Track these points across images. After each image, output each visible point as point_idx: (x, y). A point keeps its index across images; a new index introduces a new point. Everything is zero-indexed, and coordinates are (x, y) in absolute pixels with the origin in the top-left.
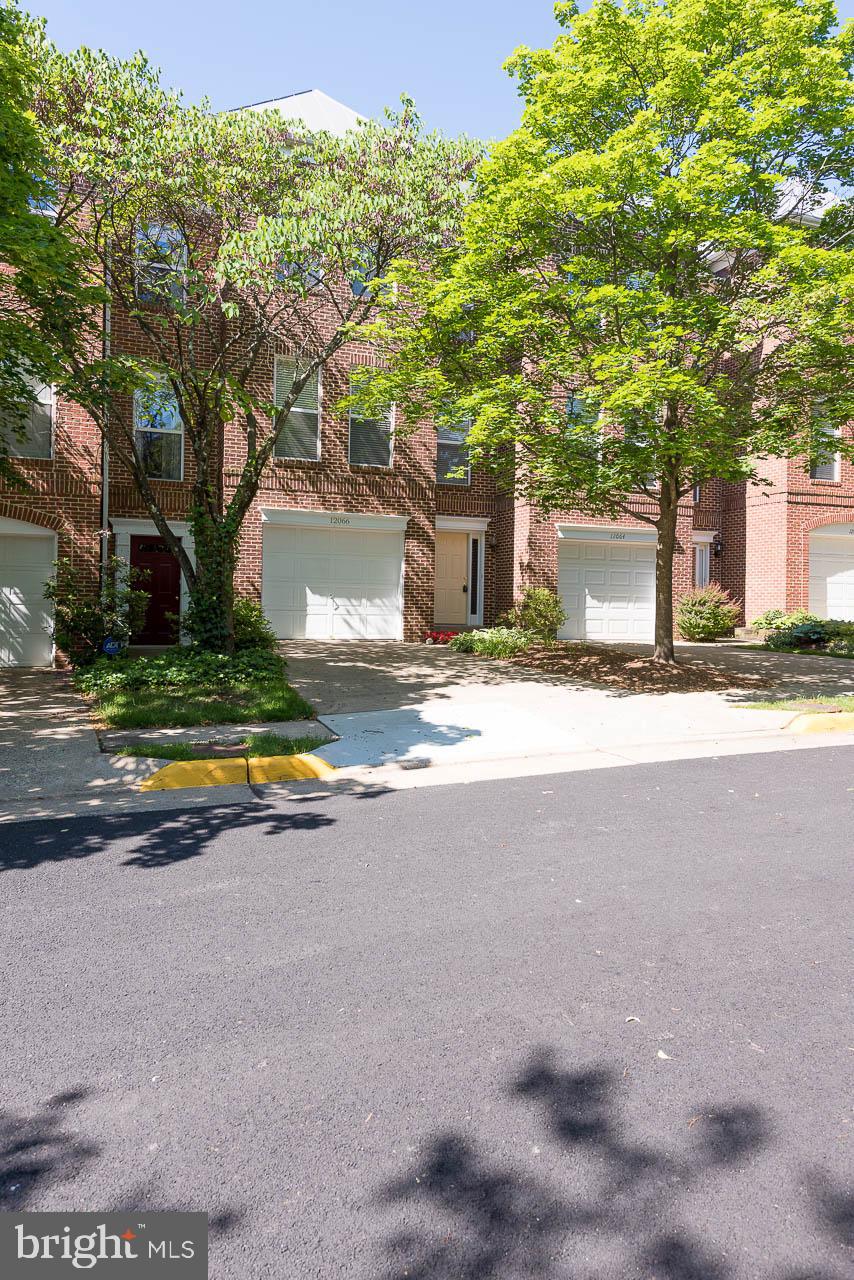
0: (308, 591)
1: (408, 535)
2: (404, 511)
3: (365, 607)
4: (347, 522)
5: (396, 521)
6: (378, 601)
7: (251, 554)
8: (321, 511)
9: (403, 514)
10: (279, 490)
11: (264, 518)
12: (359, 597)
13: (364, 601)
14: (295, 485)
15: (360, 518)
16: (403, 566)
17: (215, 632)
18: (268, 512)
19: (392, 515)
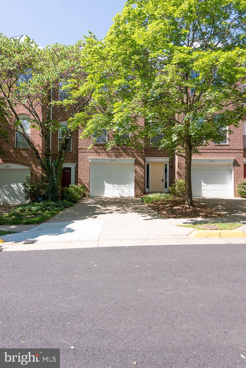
0: (105, 182)
1: (135, 164)
2: (134, 156)
3: (123, 187)
4: (115, 161)
5: (132, 160)
6: (127, 185)
7: (86, 172)
8: (107, 158)
9: (134, 157)
10: (94, 152)
11: (90, 161)
12: (121, 184)
13: (123, 185)
14: (99, 151)
15: (119, 159)
16: (134, 174)
17: (54, 195)
18: (91, 159)
19: (130, 158)
